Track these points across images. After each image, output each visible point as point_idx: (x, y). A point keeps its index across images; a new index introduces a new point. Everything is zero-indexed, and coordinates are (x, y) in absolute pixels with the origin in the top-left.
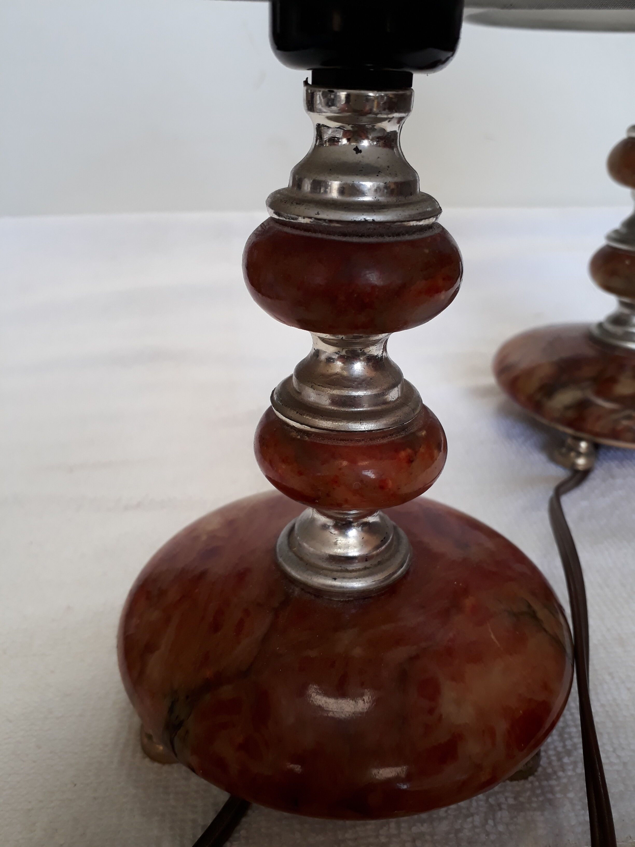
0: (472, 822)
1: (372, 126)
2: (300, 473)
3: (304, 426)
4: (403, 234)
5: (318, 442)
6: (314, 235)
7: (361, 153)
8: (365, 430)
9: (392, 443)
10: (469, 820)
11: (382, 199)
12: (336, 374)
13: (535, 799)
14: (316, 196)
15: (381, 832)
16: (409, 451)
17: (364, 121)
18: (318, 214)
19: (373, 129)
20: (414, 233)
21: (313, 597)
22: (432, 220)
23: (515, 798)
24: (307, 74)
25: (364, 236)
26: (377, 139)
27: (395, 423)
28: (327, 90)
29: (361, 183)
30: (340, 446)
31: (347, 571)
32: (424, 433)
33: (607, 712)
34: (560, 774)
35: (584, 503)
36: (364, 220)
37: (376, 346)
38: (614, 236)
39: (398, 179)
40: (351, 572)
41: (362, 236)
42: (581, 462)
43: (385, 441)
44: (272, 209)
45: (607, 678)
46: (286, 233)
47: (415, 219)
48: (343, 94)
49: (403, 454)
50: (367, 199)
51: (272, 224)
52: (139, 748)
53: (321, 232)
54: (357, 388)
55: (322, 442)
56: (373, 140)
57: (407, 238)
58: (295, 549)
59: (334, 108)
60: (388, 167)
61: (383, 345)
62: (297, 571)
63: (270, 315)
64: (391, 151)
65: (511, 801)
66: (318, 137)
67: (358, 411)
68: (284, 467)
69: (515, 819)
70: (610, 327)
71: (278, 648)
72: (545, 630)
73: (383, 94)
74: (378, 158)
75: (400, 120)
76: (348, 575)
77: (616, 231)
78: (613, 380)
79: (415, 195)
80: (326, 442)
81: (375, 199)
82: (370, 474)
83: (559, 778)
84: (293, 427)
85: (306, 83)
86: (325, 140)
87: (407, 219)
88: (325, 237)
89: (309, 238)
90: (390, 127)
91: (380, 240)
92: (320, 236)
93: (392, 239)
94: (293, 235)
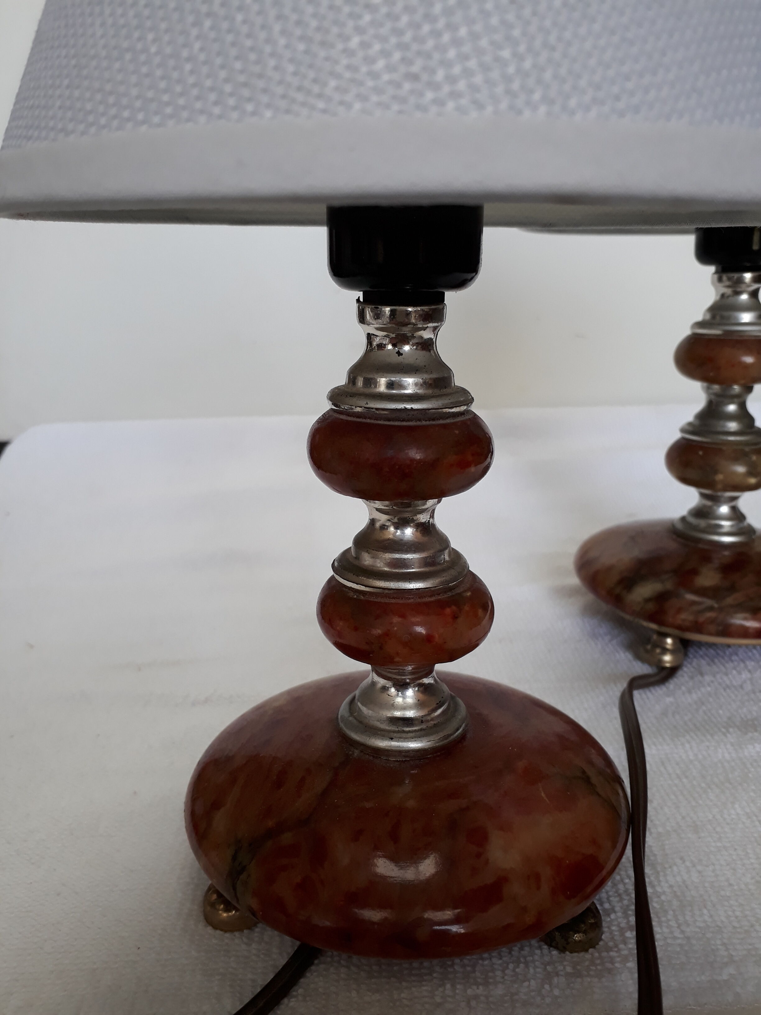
0: (529, 986)
1: (412, 334)
2: (356, 629)
3: (360, 585)
4: (438, 419)
5: (372, 600)
6: (364, 420)
7: (402, 356)
8: (413, 588)
9: (439, 601)
10: (526, 984)
11: (420, 391)
12: (389, 539)
13: (594, 968)
14: (367, 391)
15: (436, 993)
16: (454, 608)
17: (406, 330)
18: (367, 404)
19: (413, 337)
20: (447, 418)
21: (371, 758)
22: (463, 408)
23: (574, 968)
24: (360, 294)
25: (404, 420)
26: (417, 344)
27: (442, 583)
28: (373, 307)
29: (402, 379)
30: (391, 603)
31: (404, 732)
32: (469, 594)
33: (675, 892)
34: (622, 946)
35: (669, 700)
36: (404, 408)
37: (423, 514)
38: (690, 428)
39: (434, 376)
40: (407, 733)
41: (403, 420)
42: (667, 658)
43: (433, 599)
44: (331, 401)
45: (679, 862)
46: (342, 419)
47: (447, 407)
48: (387, 309)
49: (448, 611)
50: (409, 391)
51: (331, 413)
52: (202, 918)
53: (370, 418)
54: (407, 552)
55: (376, 600)
56: (413, 345)
57: (441, 422)
58: (356, 714)
59: (380, 321)
60: (425, 366)
61: (430, 514)
62: (357, 733)
63: (329, 487)
64: (428, 353)
65: (569, 969)
66: (369, 344)
67: (408, 572)
68: (341, 623)
69: (572, 985)
70: (692, 520)
71: (336, 801)
72: (598, 794)
73: (419, 309)
74: (417, 359)
75: (435, 329)
76: (404, 735)
77: (690, 424)
78: (695, 572)
79: (449, 388)
80: (379, 600)
81: (414, 392)
82: (420, 630)
83: (619, 951)
84: (350, 588)
85: (358, 300)
86: (374, 346)
87: (440, 407)
88: (372, 421)
89: (360, 423)
90: (427, 335)
91: (419, 423)
92: (368, 421)
93: (428, 423)
94: (347, 421)
